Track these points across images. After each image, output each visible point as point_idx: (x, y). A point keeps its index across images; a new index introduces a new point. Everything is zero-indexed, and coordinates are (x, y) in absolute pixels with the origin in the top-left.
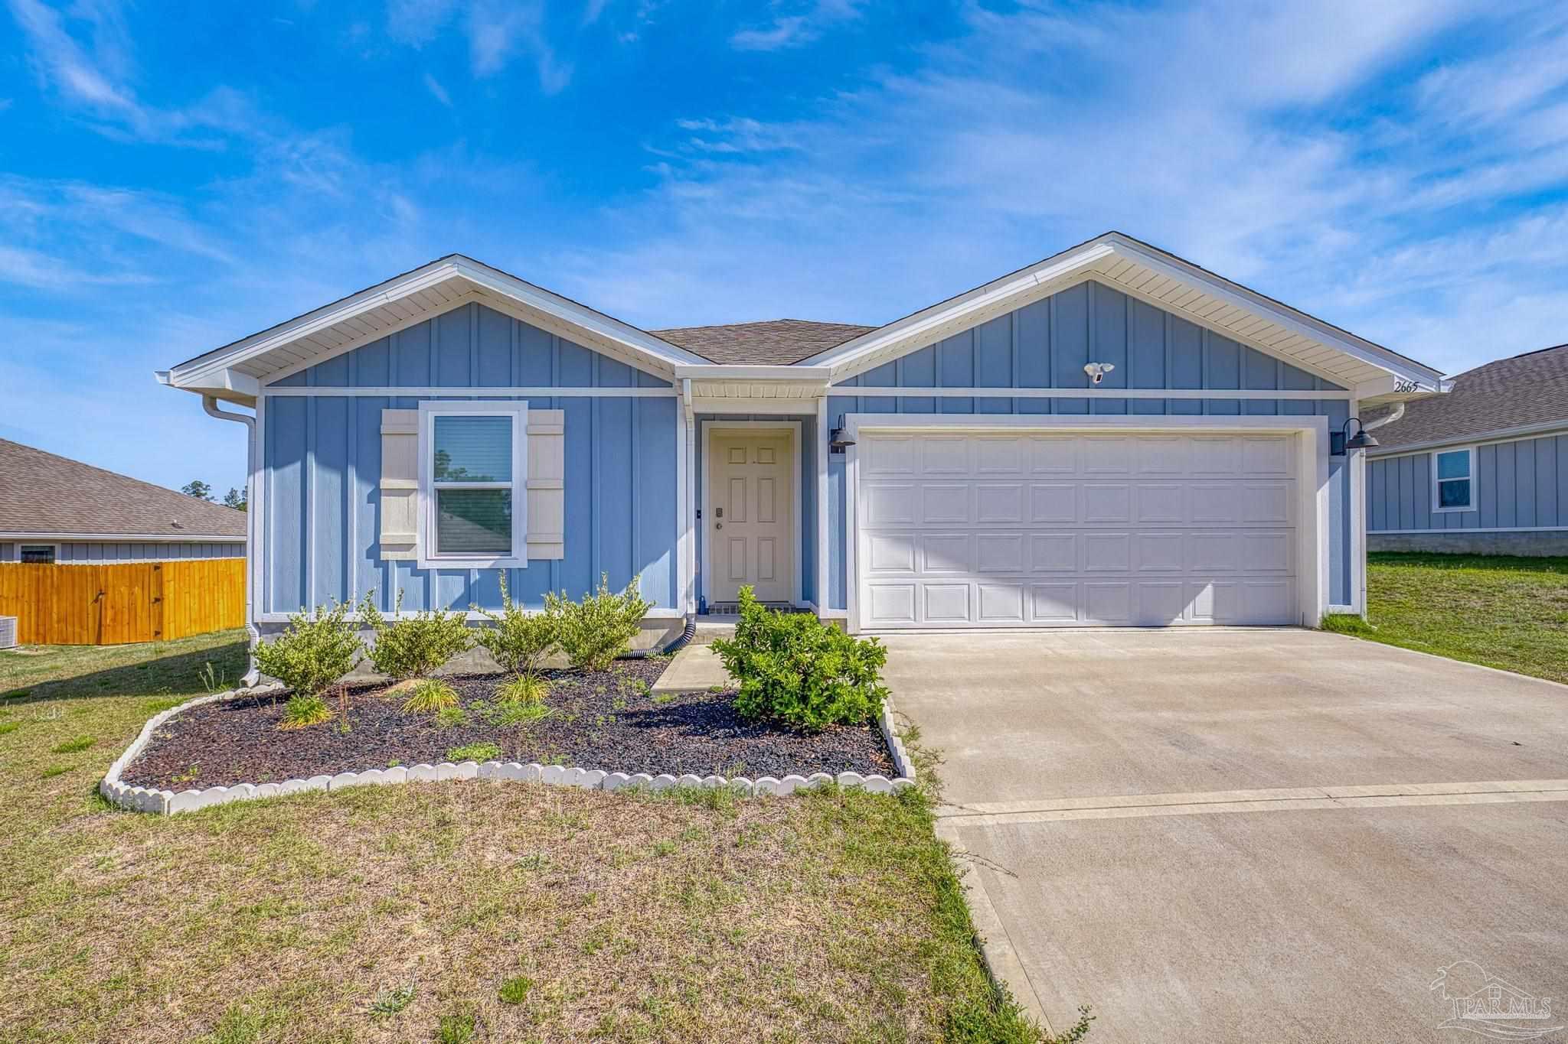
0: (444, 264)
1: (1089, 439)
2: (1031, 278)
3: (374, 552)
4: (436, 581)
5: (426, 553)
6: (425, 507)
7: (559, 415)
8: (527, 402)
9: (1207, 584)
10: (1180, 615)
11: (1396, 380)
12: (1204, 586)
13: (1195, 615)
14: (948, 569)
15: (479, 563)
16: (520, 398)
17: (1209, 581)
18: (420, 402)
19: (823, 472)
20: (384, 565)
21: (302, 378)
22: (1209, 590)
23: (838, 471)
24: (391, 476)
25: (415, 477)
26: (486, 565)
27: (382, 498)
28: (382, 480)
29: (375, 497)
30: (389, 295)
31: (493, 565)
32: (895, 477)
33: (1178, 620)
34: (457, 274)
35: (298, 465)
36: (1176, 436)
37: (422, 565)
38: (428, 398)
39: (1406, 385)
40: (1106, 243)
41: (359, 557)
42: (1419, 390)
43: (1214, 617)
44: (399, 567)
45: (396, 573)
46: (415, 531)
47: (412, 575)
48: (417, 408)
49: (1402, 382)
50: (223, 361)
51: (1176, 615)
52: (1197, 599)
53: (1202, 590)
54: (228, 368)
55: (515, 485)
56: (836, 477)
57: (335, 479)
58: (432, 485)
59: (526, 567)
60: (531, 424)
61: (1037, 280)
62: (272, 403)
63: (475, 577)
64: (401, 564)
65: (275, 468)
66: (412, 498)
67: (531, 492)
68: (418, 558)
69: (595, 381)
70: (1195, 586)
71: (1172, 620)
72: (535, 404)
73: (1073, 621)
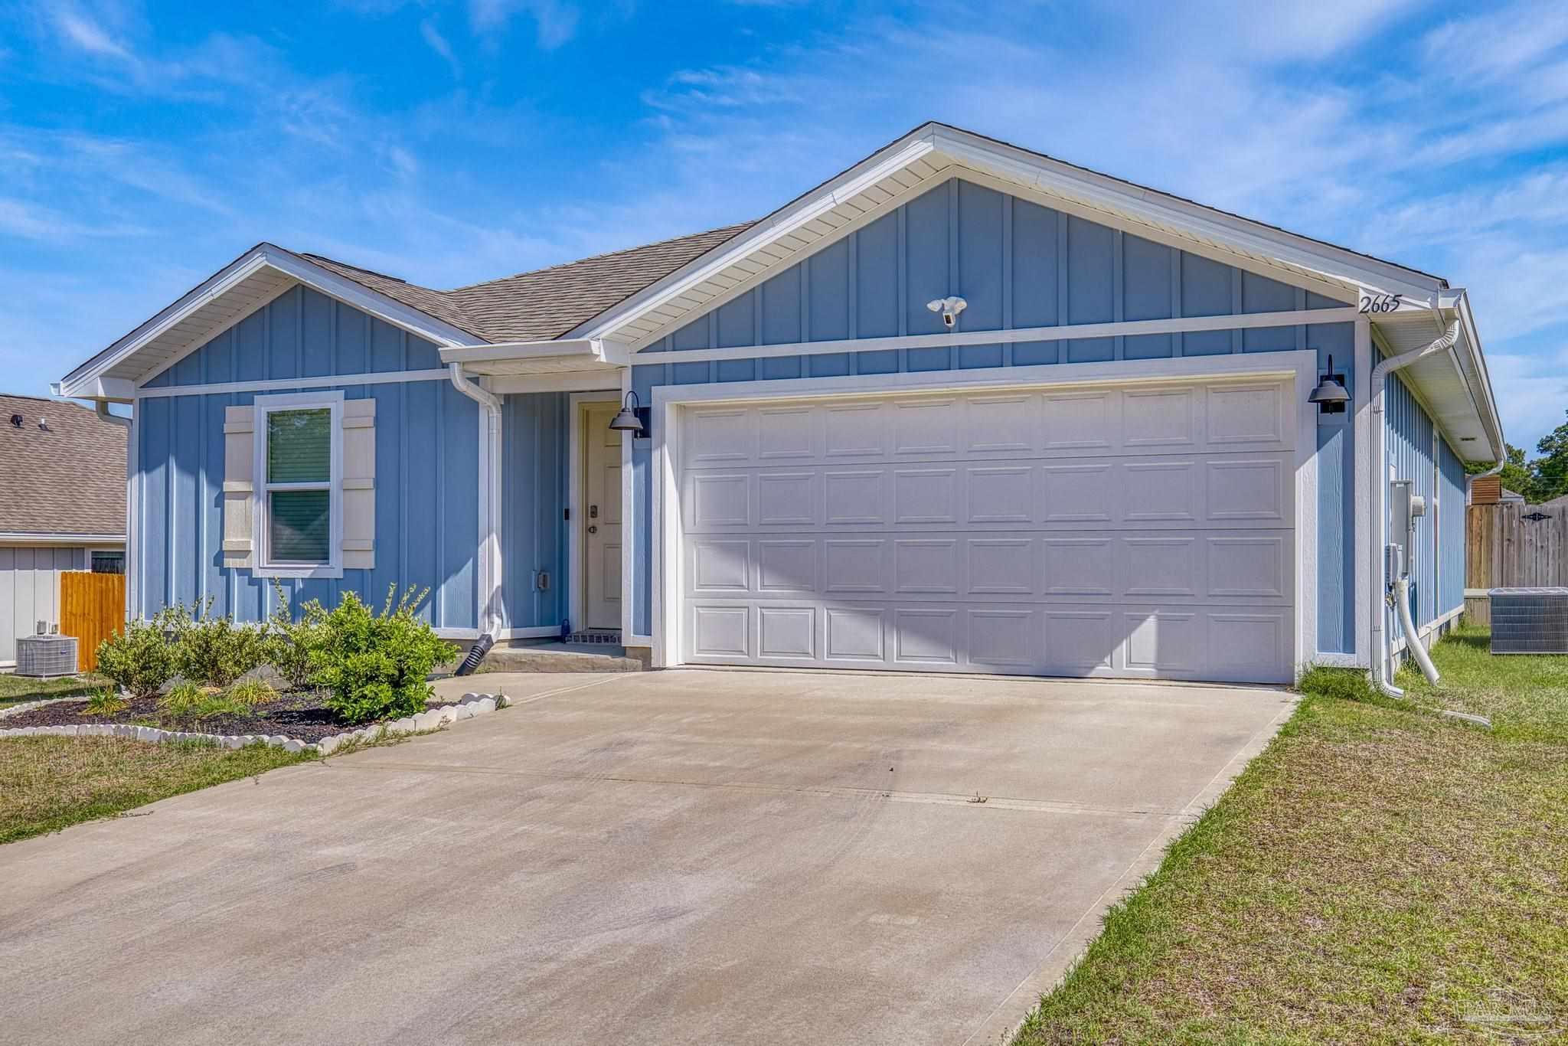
0: (254, 254)
1: (975, 403)
2: (829, 198)
3: (219, 558)
4: (268, 590)
5: (259, 562)
6: (259, 511)
7: (369, 406)
8: (343, 391)
9: (1148, 616)
10: (1107, 660)
11: (1362, 294)
12: (1142, 619)
13: (1130, 663)
14: (781, 587)
15: (303, 571)
16: (338, 388)
17: (1153, 609)
18: (255, 397)
19: (627, 462)
20: (225, 572)
21: (166, 378)
22: (1150, 625)
23: (642, 458)
24: (231, 480)
25: (250, 480)
26: (307, 574)
27: (226, 501)
28: (225, 483)
29: (220, 501)
30: (213, 291)
31: (313, 574)
32: (718, 465)
33: (1101, 669)
34: (266, 263)
35: (162, 469)
36: (1103, 393)
37: (257, 574)
38: (262, 393)
39: (1380, 301)
40: (923, 140)
41: (208, 565)
42: (1402, 308)
43: (1156, 666)
44: (239, 575)
45: (236, 579)
46: (250, 536)
47: (249, 584)
48: (253, 405)
49: (1373, 298)
50: (96, 370)
51: (1101, 661)
52: (1133, 636)
53: (1140, 624)
54: (100, 376)
55: (332, 485)
56: (642, 468)
57: (190, 483)
58: (265, 487)
59: (342, 577)
60: (346, 417)
61: (834, 201)
62: (145, 404)
63: (300, 585)
64: (242, 572)
65: (148, 471)
66: (248, 501)
67: (347, 493)
68: (253, 567)
69: (403, 363)
70: (1133, 618)
71: (1092, 668)
72: (352, 393)
73: (951, 665)
